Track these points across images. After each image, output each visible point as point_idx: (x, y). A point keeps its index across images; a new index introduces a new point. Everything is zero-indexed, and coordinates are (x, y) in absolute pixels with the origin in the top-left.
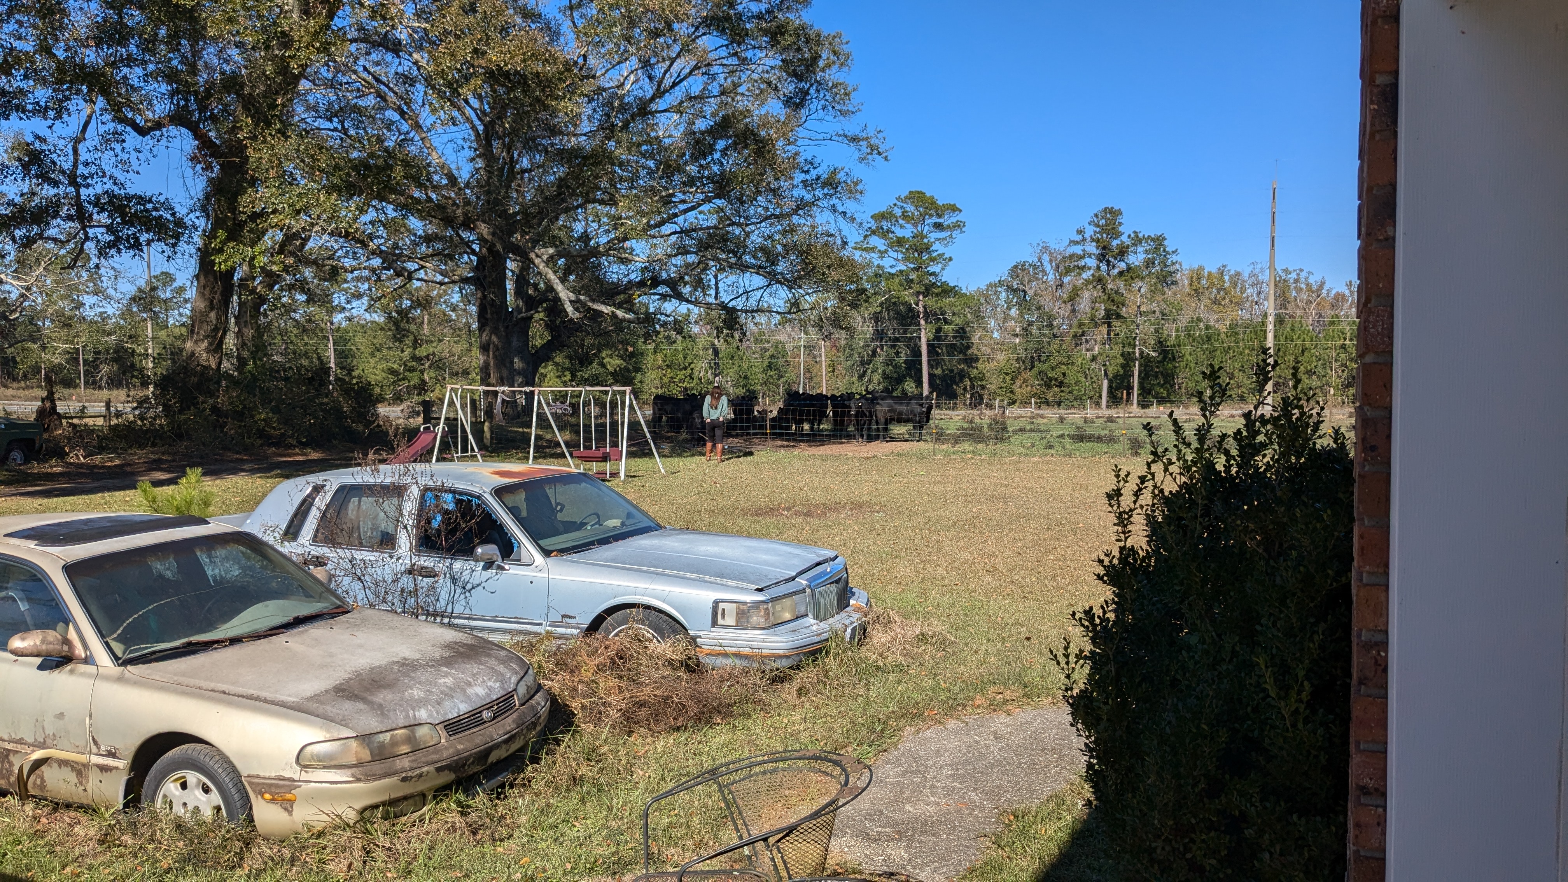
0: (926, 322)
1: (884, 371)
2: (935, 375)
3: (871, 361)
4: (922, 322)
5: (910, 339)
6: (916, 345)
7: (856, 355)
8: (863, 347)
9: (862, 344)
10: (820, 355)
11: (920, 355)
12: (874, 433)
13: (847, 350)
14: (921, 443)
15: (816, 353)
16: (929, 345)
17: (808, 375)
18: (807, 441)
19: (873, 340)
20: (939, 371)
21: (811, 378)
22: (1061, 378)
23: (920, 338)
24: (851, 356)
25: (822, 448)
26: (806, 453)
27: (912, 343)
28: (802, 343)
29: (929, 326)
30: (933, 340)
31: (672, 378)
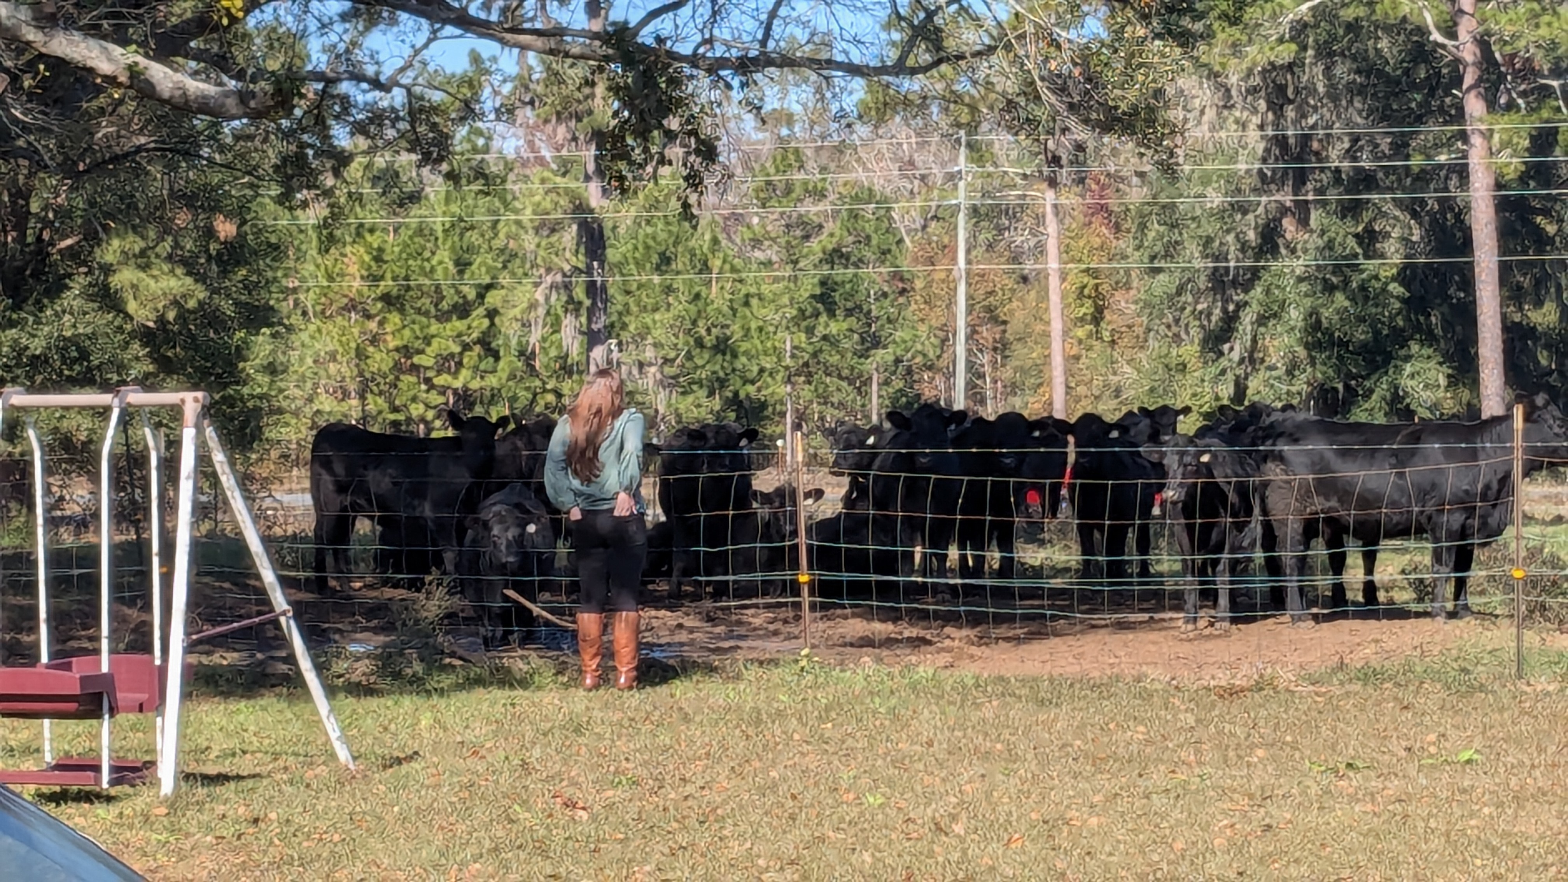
0: (1492, 105)
1: (1313, 315)
3: (1255, 274)
4: (1474, 104)
5: (1423, 178)
6: (1446, 204)
7: (1192, 249)
8: (1221, 214)
9: (1215, 199)
10: (1040, 250)
11: (1466, 245)
12: (1260, 583)
13: (1155, 228)
14: (1465, 626)
15: (1021, 238)
16: (1503, 205)
17: (987, 333)
18: (975, 620)
19: (1265, 182)
21: (1002, 348)
23: (1462, 172)
24: (1171, 250)
25: (1039, 650)
26: (968, 672)
27: (1431, 197)
28: (961, 197)
29: (1503, 124)
30: (1523, 179)
31: (406, 351)
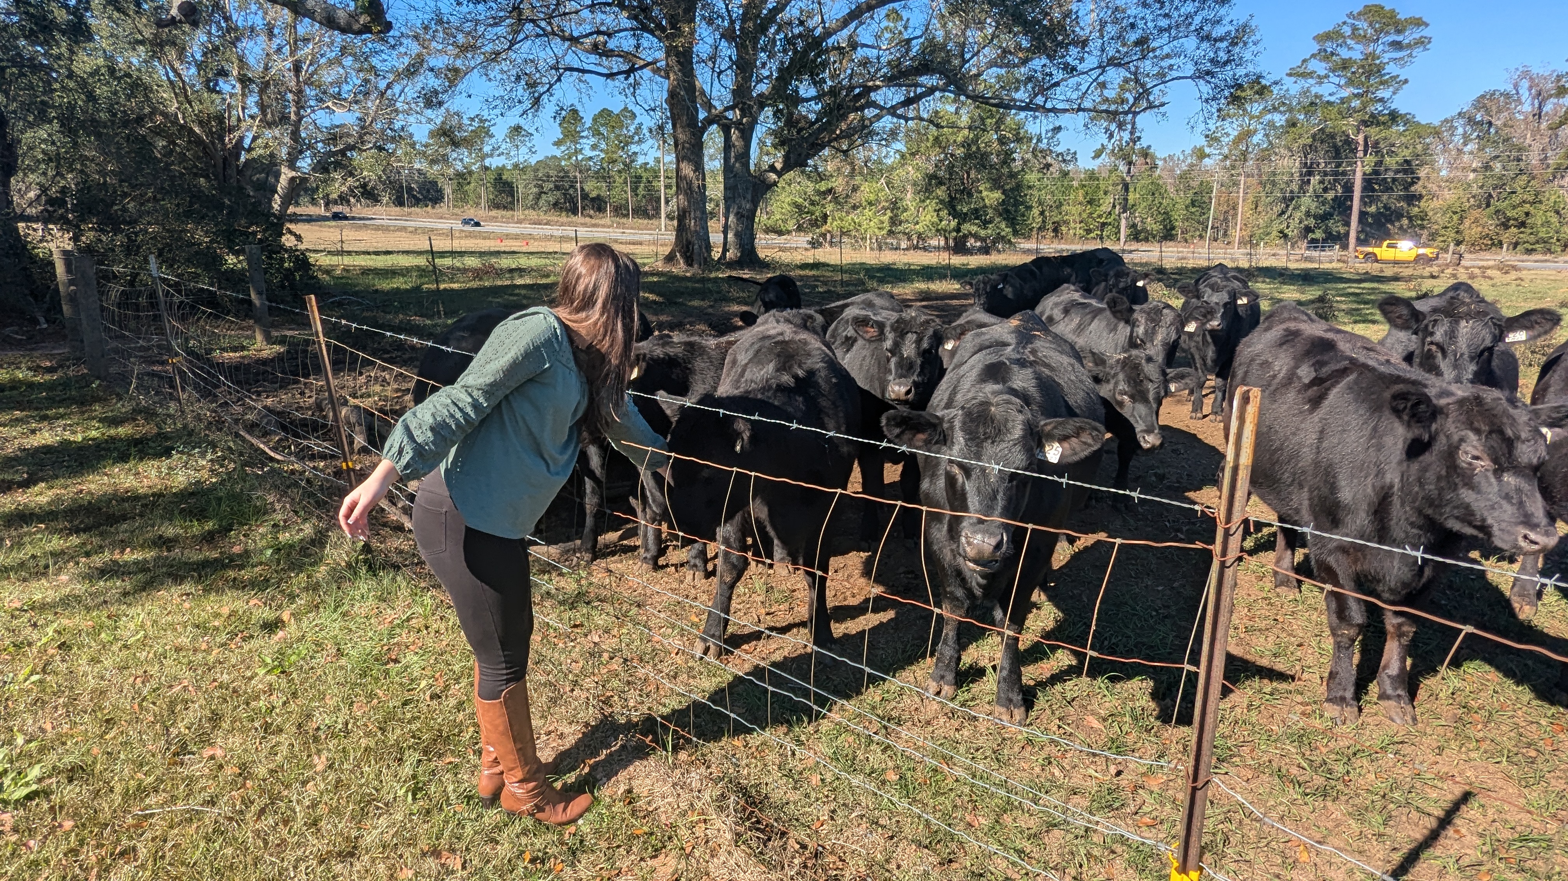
0: (1365, 155)
1: (1309, 208)
2: (1367, 213)
4: (1360, 154)
5: (1343, 173)
6: (1348, 180)
7: (1278, 191)
8: (1287, 183)
9: (1285, 178)
11: (1352, 191)
16: (1364, 180)
19: (1300, 174)
20: (1373, 209)
22: (1523, 218)
23: (1354, 172)
24: (1273, 191)
27: (1345, 178)
29: (1368, 159)
30: (1370, 174)
31: (1091, 214)
